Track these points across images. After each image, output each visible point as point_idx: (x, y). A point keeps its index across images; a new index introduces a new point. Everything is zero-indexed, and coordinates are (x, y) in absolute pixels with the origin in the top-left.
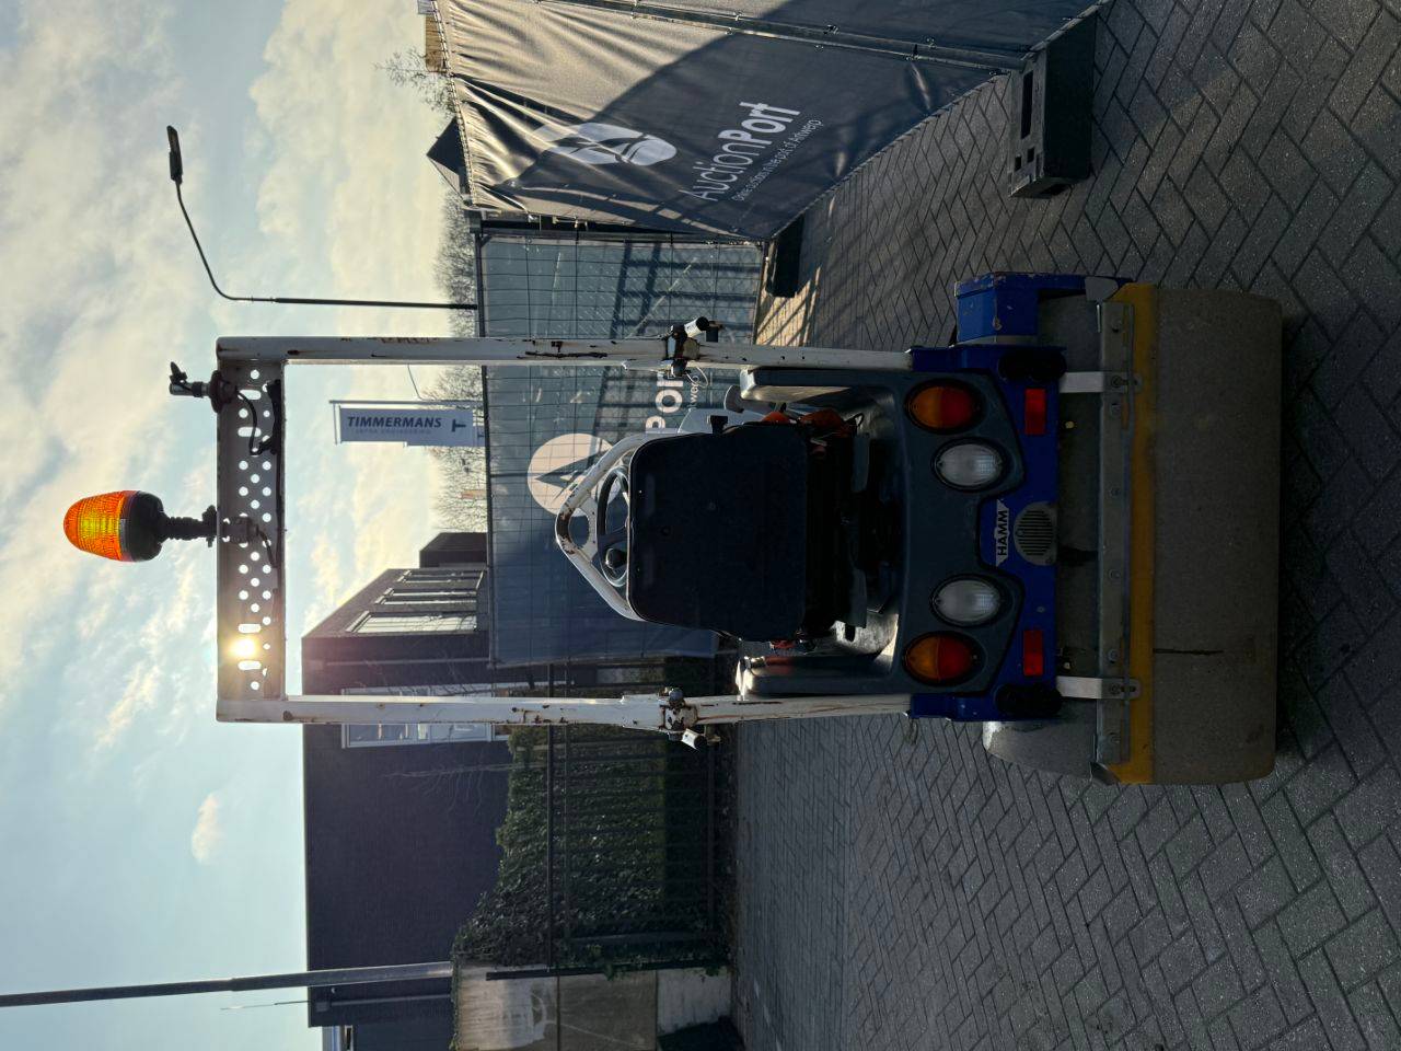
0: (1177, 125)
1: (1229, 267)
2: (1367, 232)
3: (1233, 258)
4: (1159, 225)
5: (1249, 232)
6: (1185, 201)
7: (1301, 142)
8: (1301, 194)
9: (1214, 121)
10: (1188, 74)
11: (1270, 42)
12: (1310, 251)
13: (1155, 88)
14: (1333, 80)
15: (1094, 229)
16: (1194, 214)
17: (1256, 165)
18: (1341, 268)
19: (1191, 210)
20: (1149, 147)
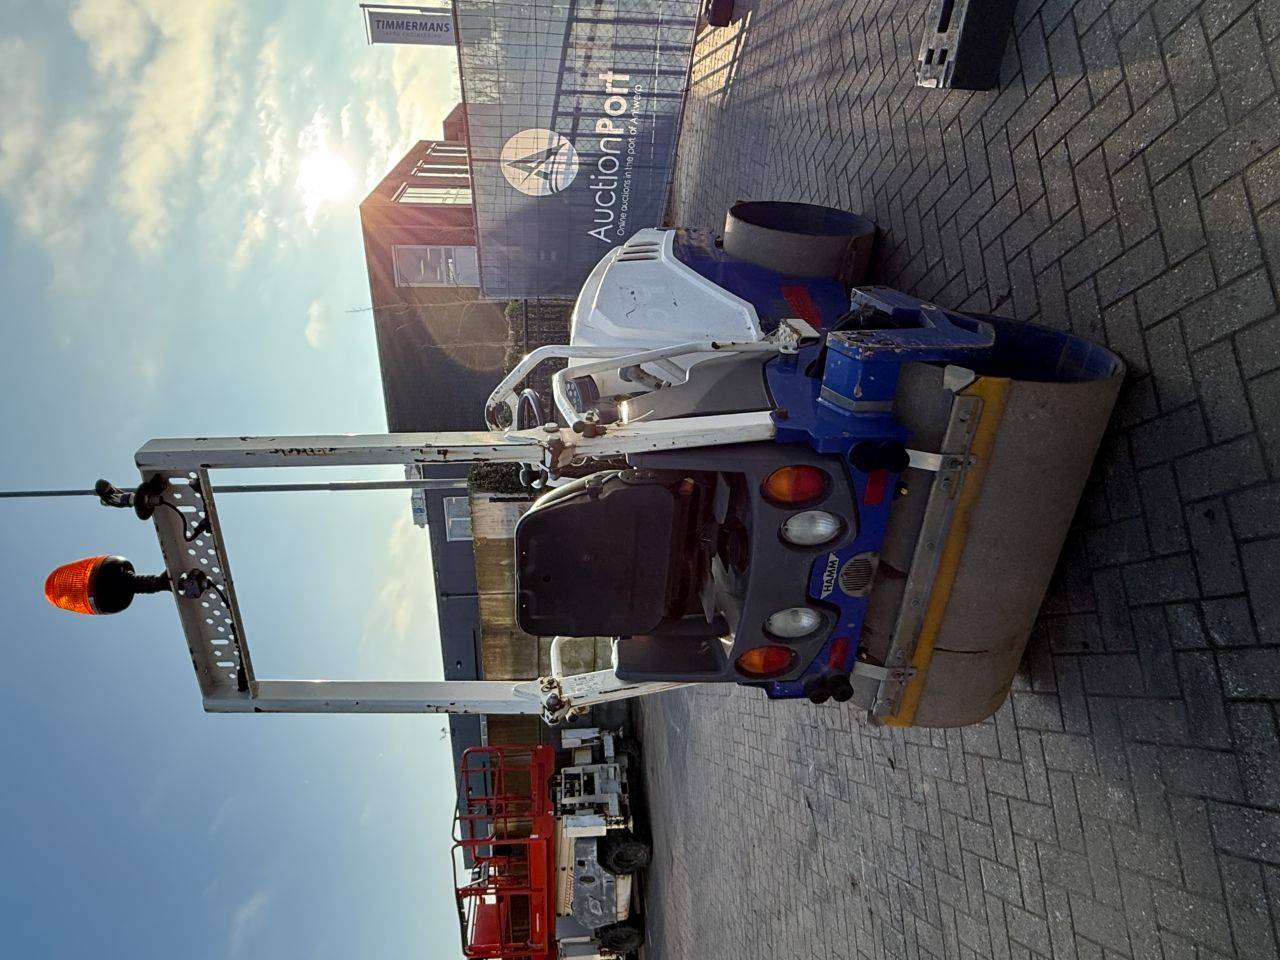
0: (1090, 90)
1: (1094, 275)
2: (1232, 337)
3: (1101, 269)
4: (1044, 185)
5: (1123, 254)
6: (1074, 179)
7: (1203, 197)
8: (1184, 253)
9: (1126, 113)
10: (1117, 38)
11: (1212, 58)
12: (1172, 315)
13: (1080, 33)
14: (1260, 150)
15: (986, 148)
16: (1078, 197)
17: (1151, 189)
18: (1193, 353)
19: (1077, 192)
20: (1057, 95)
